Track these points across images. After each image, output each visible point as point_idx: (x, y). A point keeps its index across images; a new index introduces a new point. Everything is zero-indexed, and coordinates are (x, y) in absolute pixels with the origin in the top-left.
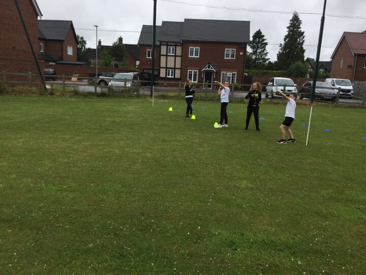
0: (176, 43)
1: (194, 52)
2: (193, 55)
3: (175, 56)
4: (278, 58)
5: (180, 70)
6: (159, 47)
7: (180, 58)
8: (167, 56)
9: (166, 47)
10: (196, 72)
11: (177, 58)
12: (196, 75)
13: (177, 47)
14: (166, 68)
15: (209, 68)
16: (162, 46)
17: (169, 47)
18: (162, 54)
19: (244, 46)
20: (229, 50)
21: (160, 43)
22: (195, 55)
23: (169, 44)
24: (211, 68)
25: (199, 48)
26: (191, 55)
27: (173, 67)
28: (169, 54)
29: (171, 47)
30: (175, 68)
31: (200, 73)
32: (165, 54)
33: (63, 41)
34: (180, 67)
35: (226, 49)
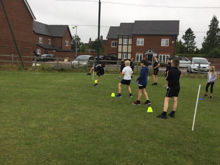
0: (128, 36)
1: (140, 42)
2: (139, 44)
3: (128, 45)
4: (203, 46)
5: (131, 54)
6: (118, 40)
7: (131, 46)
8: (122, 45)
9: (122, 39)
10: (142, 55)
11: (129, 46)
12: (142, 57)
13: (129, 39)
14: (122, 53)
15: (150, 52)
16: (119, 39)
17: (124, 39)
18: (119, 43)
19: (175, 37)
20: (164, 40)
21: (118, 37)
22: (141, 44)
23: (124, 37)
24: (152, 52)
25: (143, 39)
26: (138, 44)
27: (126, 52)
28: (123, 44)
29: (125, 39)
30: (127, 53)
31: (144, 56)
32: (121, 44)
33: (62, 37)
34: (131, 52)
35: (162, 39)
